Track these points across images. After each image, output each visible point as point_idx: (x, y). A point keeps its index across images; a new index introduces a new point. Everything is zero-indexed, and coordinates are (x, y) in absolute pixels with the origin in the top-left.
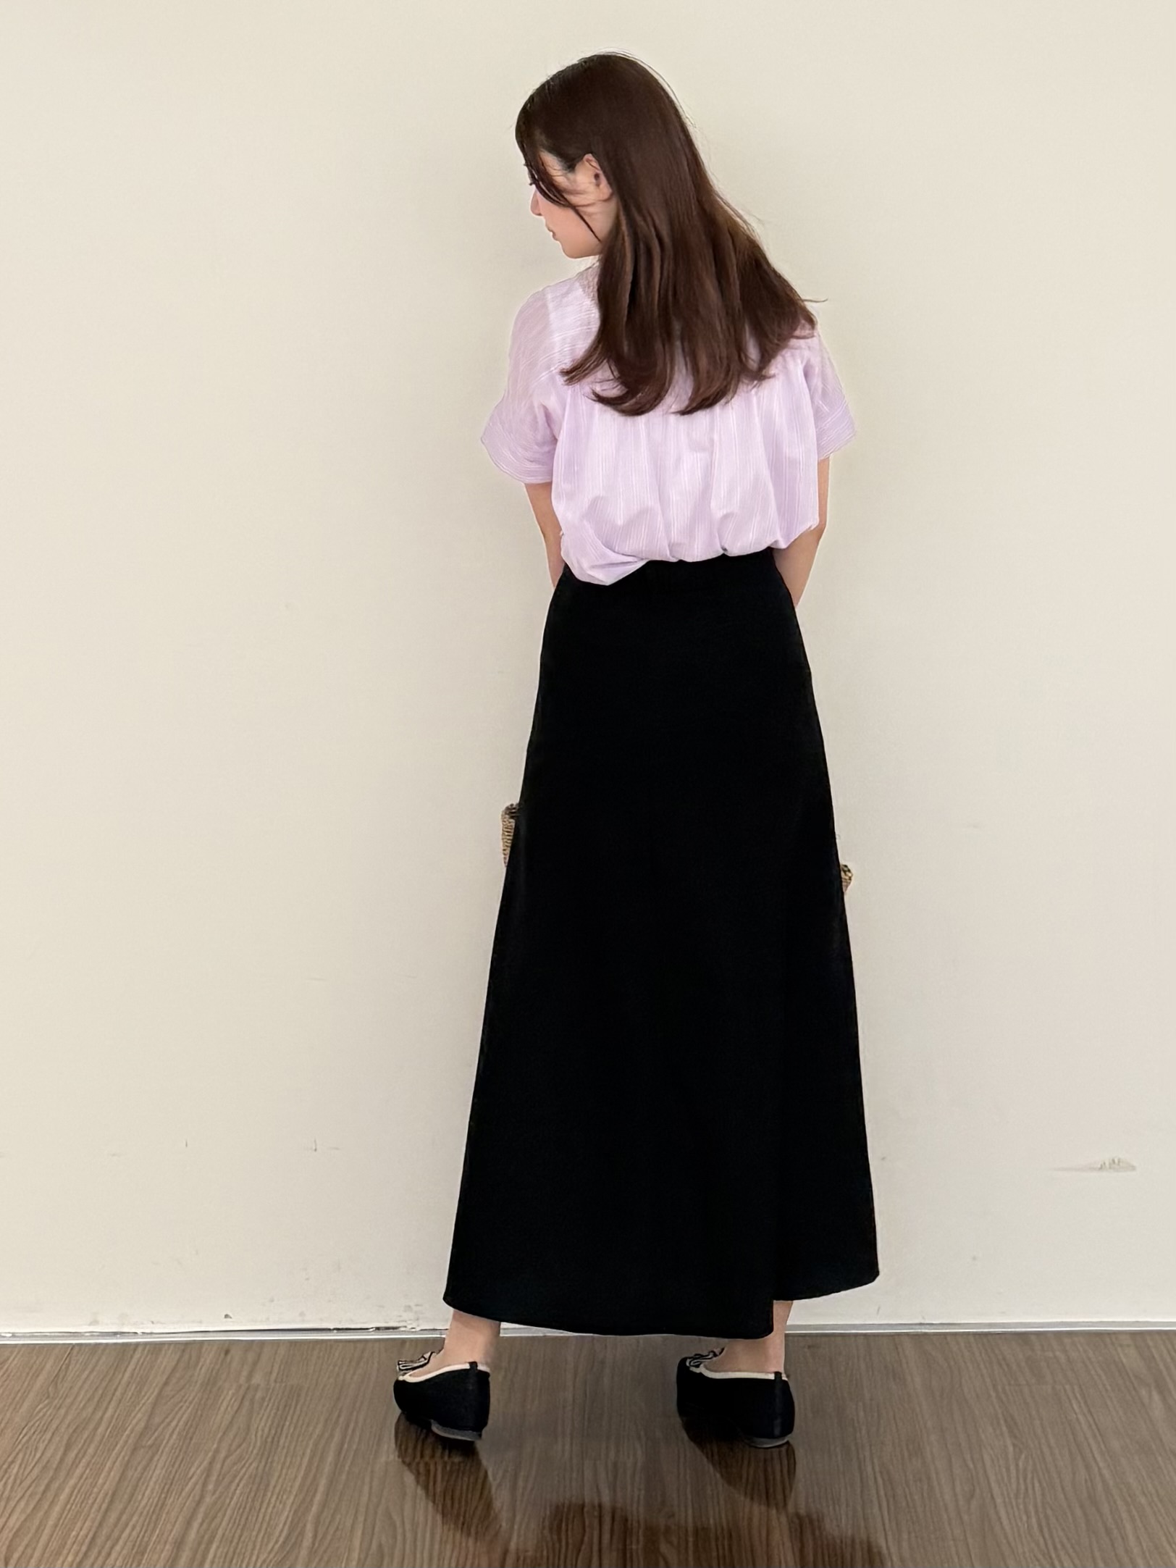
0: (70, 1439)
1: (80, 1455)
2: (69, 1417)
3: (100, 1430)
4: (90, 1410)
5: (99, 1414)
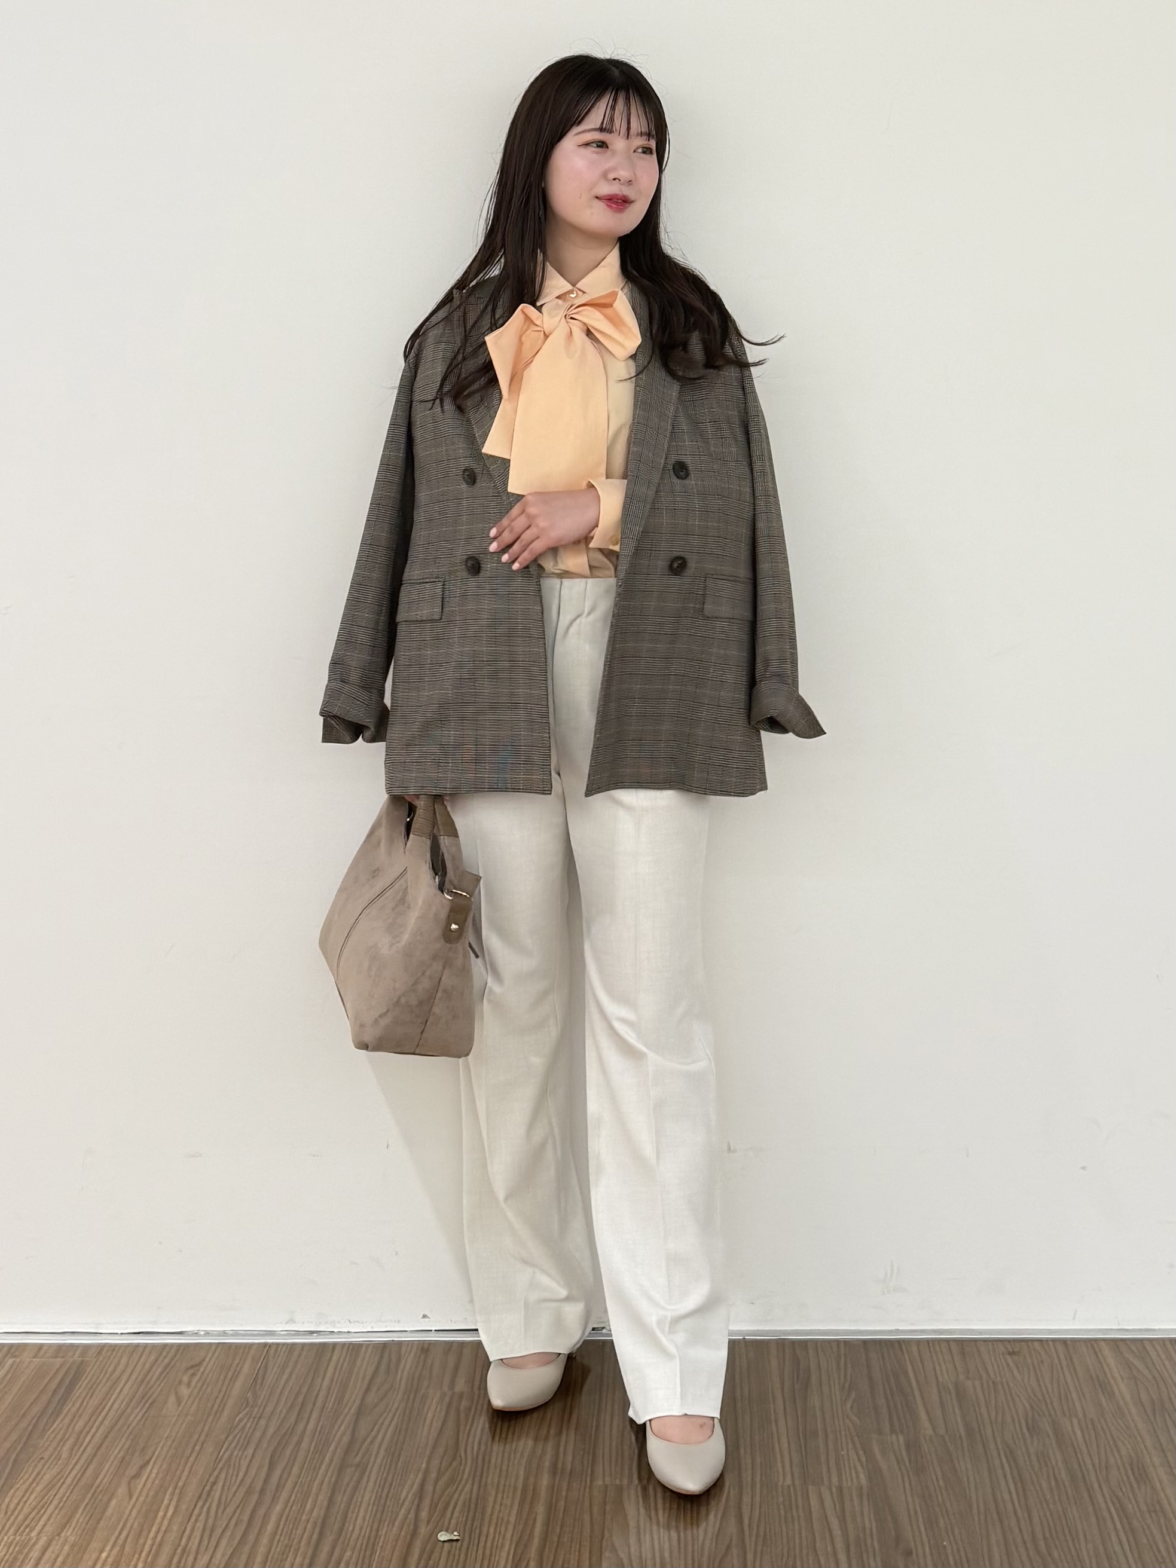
0: (272, 1457)
1: (285, 1476)
2: (271, 1431)
3: (304, 1445)
4: (292, 1419)
5: (301, 1426)
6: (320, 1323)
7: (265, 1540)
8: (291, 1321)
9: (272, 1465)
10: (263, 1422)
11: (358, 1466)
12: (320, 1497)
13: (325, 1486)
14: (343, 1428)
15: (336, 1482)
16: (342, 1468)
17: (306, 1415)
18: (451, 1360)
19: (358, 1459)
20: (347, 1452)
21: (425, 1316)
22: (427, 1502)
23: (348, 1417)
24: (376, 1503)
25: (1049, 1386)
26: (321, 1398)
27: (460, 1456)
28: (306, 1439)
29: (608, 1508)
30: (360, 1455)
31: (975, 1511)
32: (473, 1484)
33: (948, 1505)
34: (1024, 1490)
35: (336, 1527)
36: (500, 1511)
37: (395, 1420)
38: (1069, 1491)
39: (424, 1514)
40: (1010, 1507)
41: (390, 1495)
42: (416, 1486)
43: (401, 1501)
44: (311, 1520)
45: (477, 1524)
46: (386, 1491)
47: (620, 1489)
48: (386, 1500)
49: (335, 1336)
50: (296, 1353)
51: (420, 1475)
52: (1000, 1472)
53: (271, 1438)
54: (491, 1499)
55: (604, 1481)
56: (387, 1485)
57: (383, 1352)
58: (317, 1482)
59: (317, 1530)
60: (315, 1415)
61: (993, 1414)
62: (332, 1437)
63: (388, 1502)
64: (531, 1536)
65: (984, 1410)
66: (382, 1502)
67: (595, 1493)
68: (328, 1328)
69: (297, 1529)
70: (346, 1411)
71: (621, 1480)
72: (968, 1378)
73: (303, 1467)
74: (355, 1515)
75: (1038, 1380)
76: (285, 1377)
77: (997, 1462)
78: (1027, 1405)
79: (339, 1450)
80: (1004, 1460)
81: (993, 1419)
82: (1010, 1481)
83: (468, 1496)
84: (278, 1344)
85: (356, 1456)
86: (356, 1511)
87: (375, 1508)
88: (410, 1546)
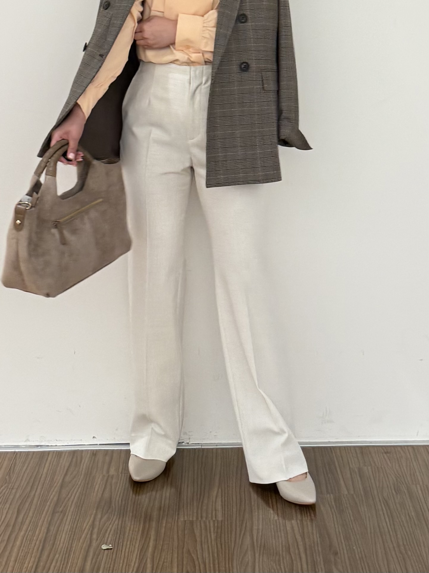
6: (42, 441)
7: (16, 550)
8: (28, 440)
9: (19, 512)
10: (14, 491)
11: (61, 512)
12: (43, 528)
13: (45, 522)
14: (54, 493)
15: (51, 520)
16: (54, 513)
17: (36, 487)
18: (108, 459)
19: (61, 509)
20: (56, 505)
21: (94, 437)
22: (96, 530)
23: (56, 488)
24: (71, 530)
25: (405, 469)
26: (42, 479)
27: (113, 507)
28: (36, 499)
29: (186, 532)
30: (62, 507)
31: (369, 532)
32: (119, 521)
33: (356, 529)
34: (393, 521)
35: (51, 542)
36: (132, 534)
37: (80, 489)
38: (416, 521)
39: (95, 536)
40: (386, 530)
41: (78, 527)
42: (91, 521)
43: (83, 529)
44: (39, 539)
45: (121, 541)
46: (75, 524)
47: (192, 523)
48: (76, 529)
49: (50, 448)
50: (30, 457)
51: (93, 516)
52: (381, 513)
53: (18, 499)
54: (128, 528)
55: (184, 518)
56: (76, 522)
57: (74, 455)
58: (41, 520)
59: (41, 544)
60: (39, 487)
61: (378, 484)
62: (48, 498)
63: (76, 530)
64: (148, 546)
65: (373, 481)
66: (74, 530)
67: (180, 524)
68: (45, 444)
69: (31, 544)
70: (55, 484)
71: (193, 518)
72: (365, 466)
73: (34, 513)
74: (60, 536)
75: (399, 466)
76: (25, 468)
77: (380, 508)
78: (395, 479)
79: (52, 504)
80: (383, 506)
81: (378, 485)
82: (386, 516)
83: (116, 527)
84: (21, 452)
85: (61, 507)
86: (61, 534)
87: (70, 533)
88: (88, 552)
